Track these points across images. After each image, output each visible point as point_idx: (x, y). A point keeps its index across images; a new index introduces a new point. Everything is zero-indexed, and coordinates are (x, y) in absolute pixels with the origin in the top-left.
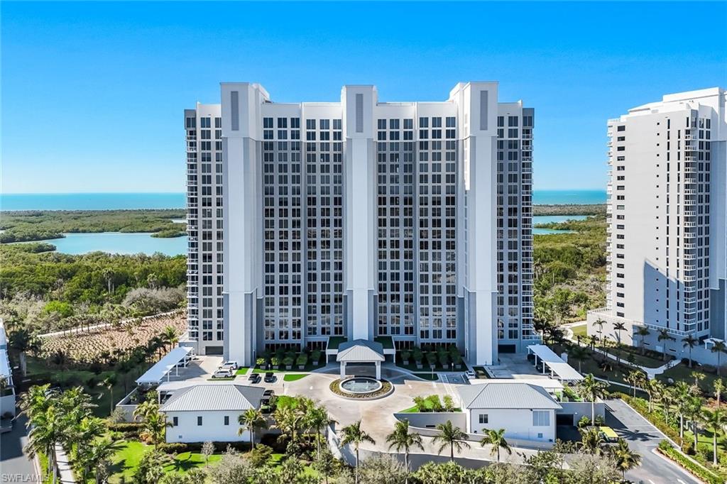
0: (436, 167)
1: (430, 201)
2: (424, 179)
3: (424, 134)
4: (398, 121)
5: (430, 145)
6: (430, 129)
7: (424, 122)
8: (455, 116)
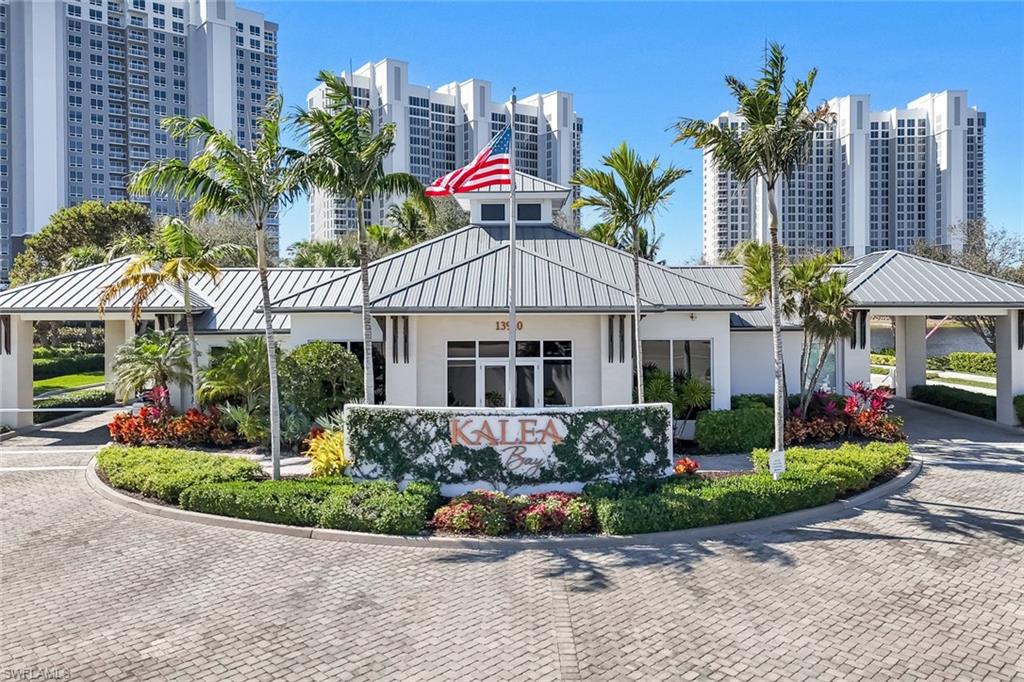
0: (912, 157)
1: (906, 183)
2: (901, 166)
3: (901, 132)
4: (877, 123)
5: (906, 141)
6: (906, 128)
7: (901, 123)
8: (925, 117)
